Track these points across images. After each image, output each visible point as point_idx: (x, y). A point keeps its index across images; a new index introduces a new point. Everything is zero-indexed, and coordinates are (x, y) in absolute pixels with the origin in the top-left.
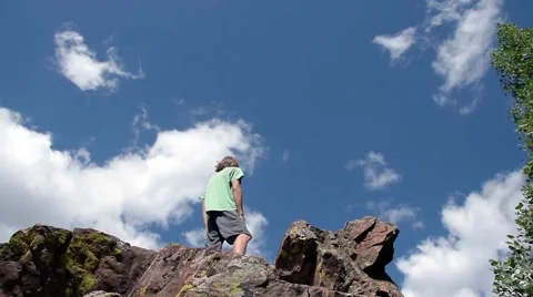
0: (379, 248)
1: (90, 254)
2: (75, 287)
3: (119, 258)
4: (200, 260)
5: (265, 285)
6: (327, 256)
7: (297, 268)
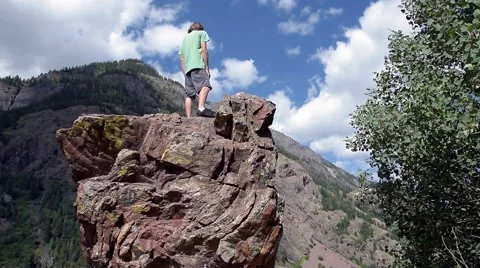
0: (262, 121)
1: (117, 128)
2: (113, 146)
3: (132, 127)
4: (172, 135)
5: (202, 148)
6: (237, 124)
7: (223, 128)
